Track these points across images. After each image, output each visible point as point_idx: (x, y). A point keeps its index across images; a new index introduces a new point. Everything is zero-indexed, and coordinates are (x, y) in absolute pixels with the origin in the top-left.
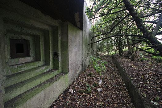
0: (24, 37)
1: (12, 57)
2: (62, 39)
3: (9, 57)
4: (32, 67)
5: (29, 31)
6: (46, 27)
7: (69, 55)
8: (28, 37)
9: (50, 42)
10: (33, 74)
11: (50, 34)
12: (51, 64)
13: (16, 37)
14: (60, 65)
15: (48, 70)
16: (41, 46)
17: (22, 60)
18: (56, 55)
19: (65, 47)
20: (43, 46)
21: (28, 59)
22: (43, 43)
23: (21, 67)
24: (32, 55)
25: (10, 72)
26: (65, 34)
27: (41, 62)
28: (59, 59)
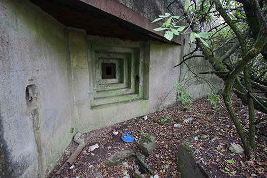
0: (112, 61)
1: (103, 78)
2: (144, 60)
3: (101, 77)
4: (116, 88)
5: (114, 56)
6: (128, 50)
7: (150, 79)
8: (115, 61)
9: (132, 65)
10: (114, 93)
11: (132, 56)
12: (132, 88)
13: (106, 61)
14: (140, 90)
15: (129, 93)
16: (124, 68)
17: (109, 81)
18: (137, 78)
19: (146, 70)
20: (127, 69)
21: (114, 81)
22: (127, 65)
23: (107, 86)
24: (118, 77)
25: (99, 89)
26: (147, 55)
27: (123, 84)
28: (139, 82)
